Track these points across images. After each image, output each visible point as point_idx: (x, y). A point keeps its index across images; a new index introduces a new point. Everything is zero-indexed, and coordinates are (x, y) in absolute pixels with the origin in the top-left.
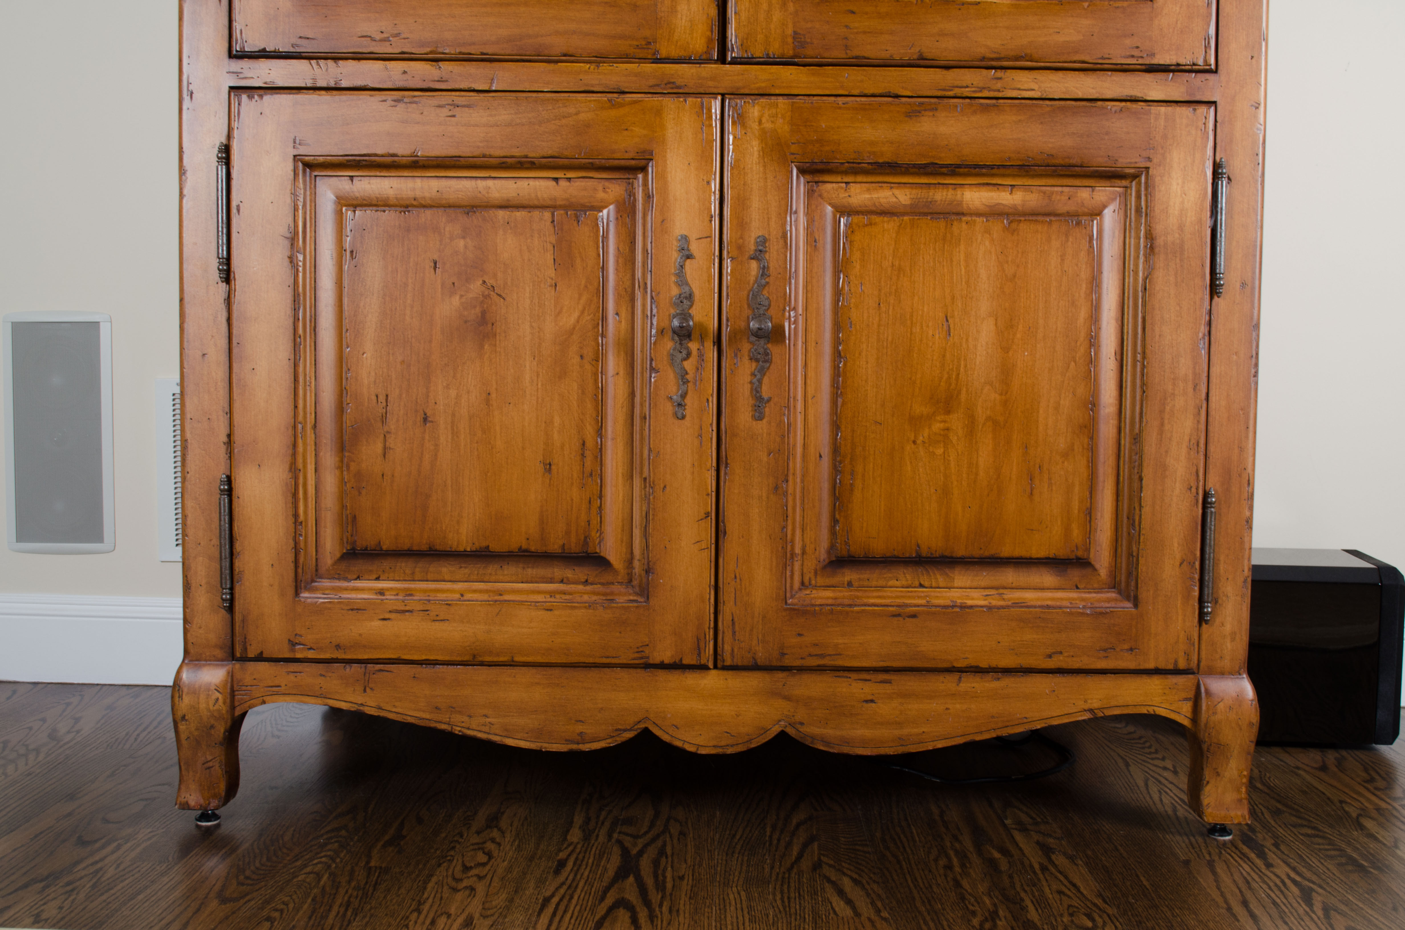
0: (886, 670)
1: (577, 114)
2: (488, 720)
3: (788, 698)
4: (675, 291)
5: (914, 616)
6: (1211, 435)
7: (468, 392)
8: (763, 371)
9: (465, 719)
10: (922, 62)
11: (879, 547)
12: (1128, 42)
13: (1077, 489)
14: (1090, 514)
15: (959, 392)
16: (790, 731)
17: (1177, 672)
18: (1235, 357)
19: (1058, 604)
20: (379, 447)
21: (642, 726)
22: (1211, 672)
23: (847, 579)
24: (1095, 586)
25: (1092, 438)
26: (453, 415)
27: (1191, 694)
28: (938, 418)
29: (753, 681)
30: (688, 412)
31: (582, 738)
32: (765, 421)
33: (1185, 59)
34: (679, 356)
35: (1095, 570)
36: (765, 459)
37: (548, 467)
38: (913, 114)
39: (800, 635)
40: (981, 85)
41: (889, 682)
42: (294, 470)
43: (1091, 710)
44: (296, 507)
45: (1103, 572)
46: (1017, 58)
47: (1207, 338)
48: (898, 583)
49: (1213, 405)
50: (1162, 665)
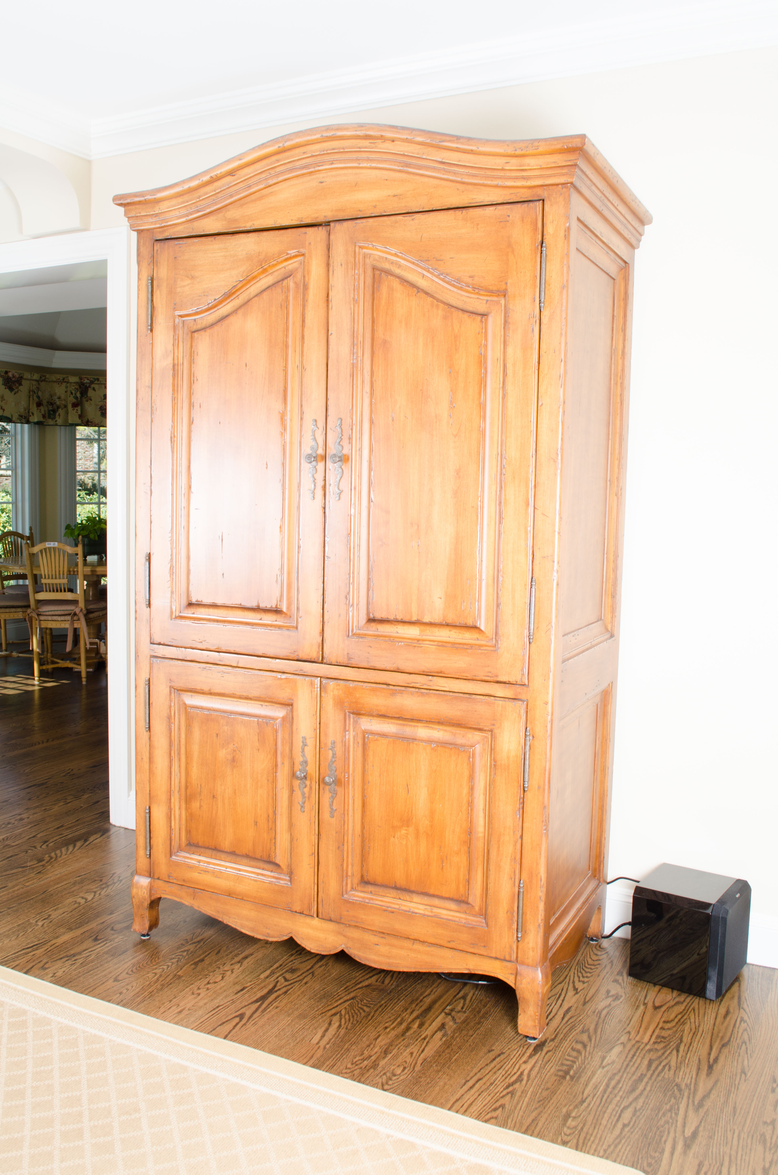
0: (383, 933)
1: (266, 681)
2: (236, 920)
3: (345, 936)
4: (301, 759)
5: (393, 912)
6: (523, 855)
7: (228, 788)
8: (333, 798)
9: (228, 918)
10: (398, 671)
11: (379, 880)
12: (487, 669)
13: (462, 869)
14: (468, 882)
15: (412, 819)
16: (346, 951)
17: (505, 960)
18: (535, 820)
19: (454, 919)
20: (198, 804)
21: (290, 935)
22: (523, 963)
23: (370, 890)
24: (474, 913)
25: (469, 848)
26: (223, 796)
27: (514, 972)
28: (404, 828)
29: (331, 926)
30: (306, 810)
31: (268, 935)
32: (334, 818)
33: (512, 680)
34: (302, 786)
35: (473, 906)
36: (334, 835)
37: (256, 823)
38: (393, 694)
39: (348, 911)
40: (424, 683)
41: (385, 938)
42: (170, 809)
43: (469, 969)
44: (171, 823)
45: (477, 908)
46: (438, 673)
47: (521, 810)
48: (390, 896)
49: (524, 841)
50: (498, 956)
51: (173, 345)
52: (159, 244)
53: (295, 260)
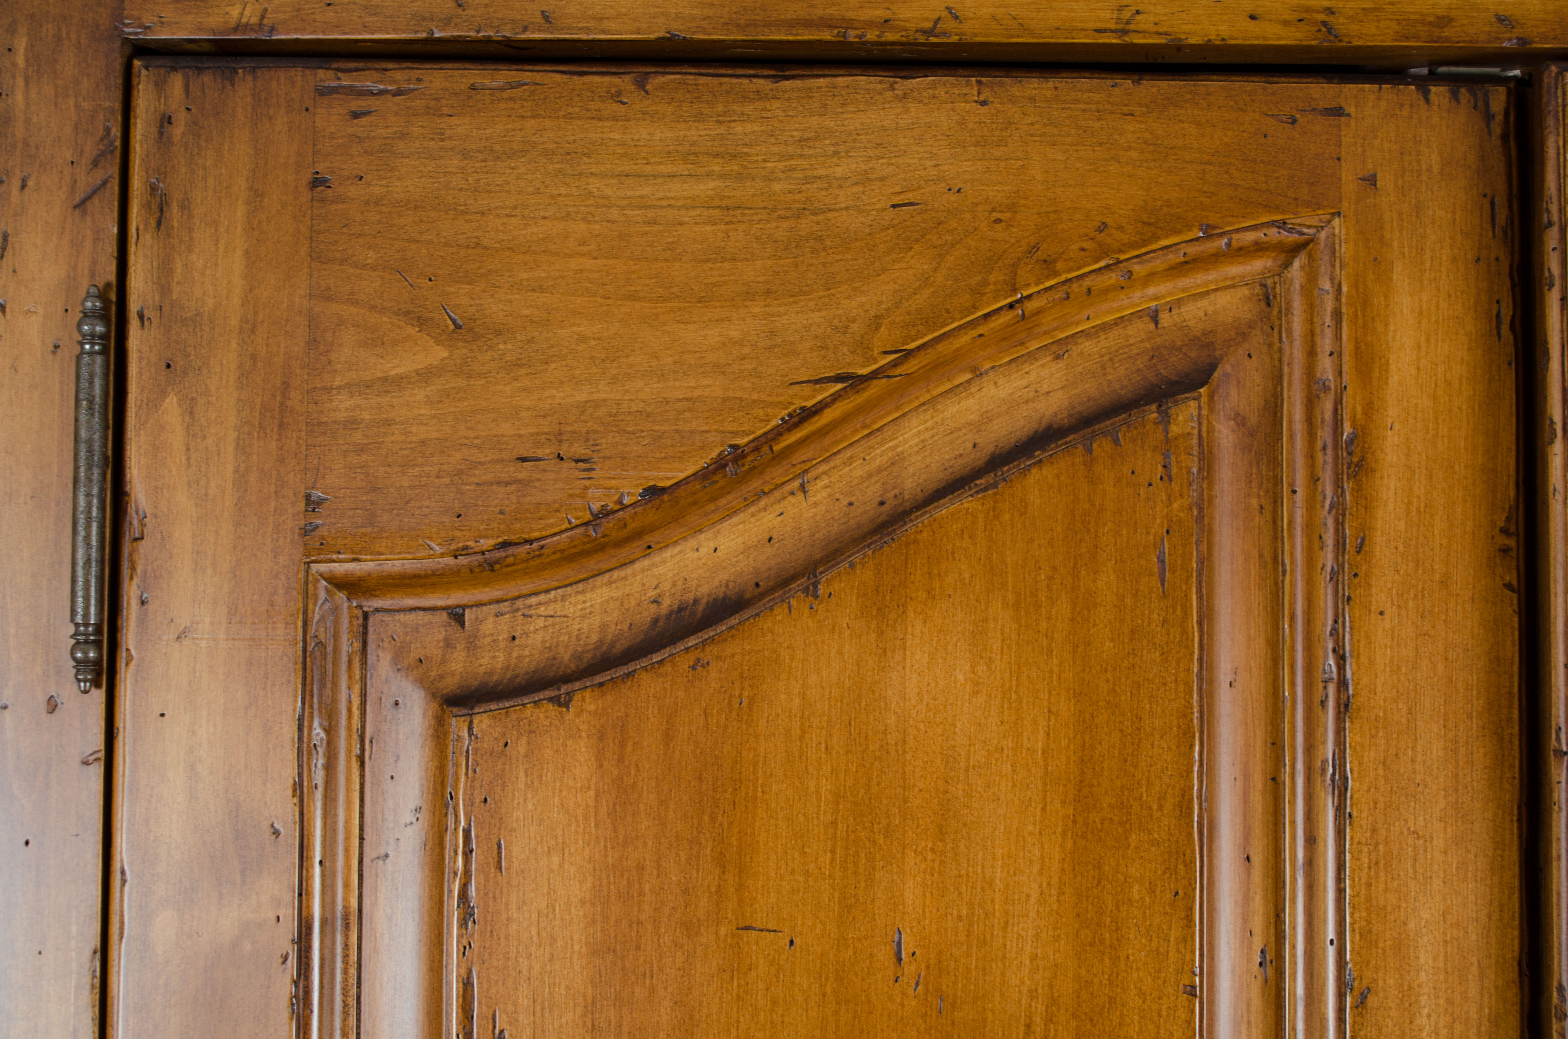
51: (299, 790)
52: (176, 82)
53: (1235, 270)
